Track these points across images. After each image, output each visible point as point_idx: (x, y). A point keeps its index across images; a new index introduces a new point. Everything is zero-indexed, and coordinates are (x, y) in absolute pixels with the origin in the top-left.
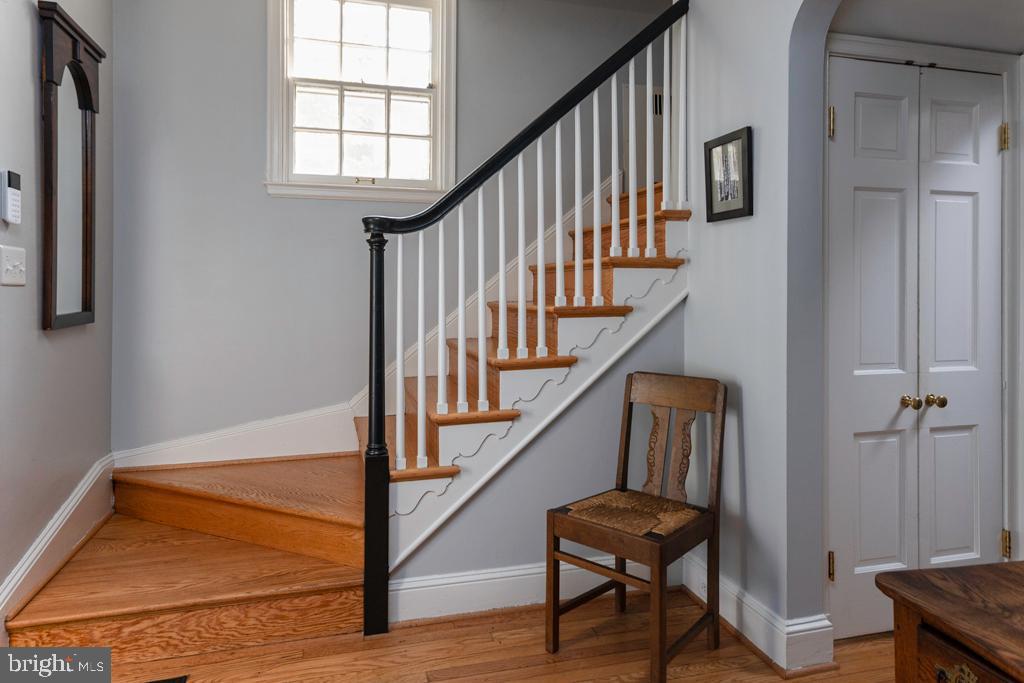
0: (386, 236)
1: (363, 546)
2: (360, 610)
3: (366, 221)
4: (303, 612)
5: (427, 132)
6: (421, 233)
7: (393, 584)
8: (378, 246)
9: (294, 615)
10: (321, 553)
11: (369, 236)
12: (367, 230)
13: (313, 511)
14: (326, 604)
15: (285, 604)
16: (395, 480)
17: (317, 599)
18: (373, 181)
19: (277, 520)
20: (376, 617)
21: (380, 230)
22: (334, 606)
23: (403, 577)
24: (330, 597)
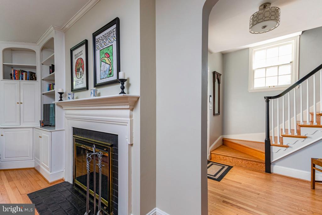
0: (269, 100)
1: (265, 156)
2: (264, 168)
3: (265, 97)
4: (253, 164)
5: (290, 73)
6: (278, 98)
7: (272, 166)
8: (268, 102)
9: (251, 164)
10: (257, 157)
11: (266, 100)
12: (265, 99)
13: (255, 149)
14: (257, 164)
15: (249, 162)
16: (272, 145)
17: (256, 163)
18: (274, 86)
19: (249, 150)
20: (268, 170)
21: (268, 99)
22: (259, 165)
23: (275, 165)
24: (258, 163)
